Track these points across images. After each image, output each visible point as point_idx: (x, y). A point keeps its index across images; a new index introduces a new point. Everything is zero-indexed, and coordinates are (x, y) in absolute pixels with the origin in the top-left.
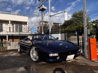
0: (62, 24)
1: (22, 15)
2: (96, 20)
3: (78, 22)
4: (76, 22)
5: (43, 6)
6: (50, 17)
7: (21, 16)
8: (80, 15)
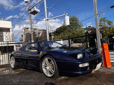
0: (53, 31)
1: (3, 19)
2: (89, 27)
3: (71, 28)
4: (69, 28)
5: (35, 7)
6: (46, 21)
7: (1, 20)
8: (73, 21)
